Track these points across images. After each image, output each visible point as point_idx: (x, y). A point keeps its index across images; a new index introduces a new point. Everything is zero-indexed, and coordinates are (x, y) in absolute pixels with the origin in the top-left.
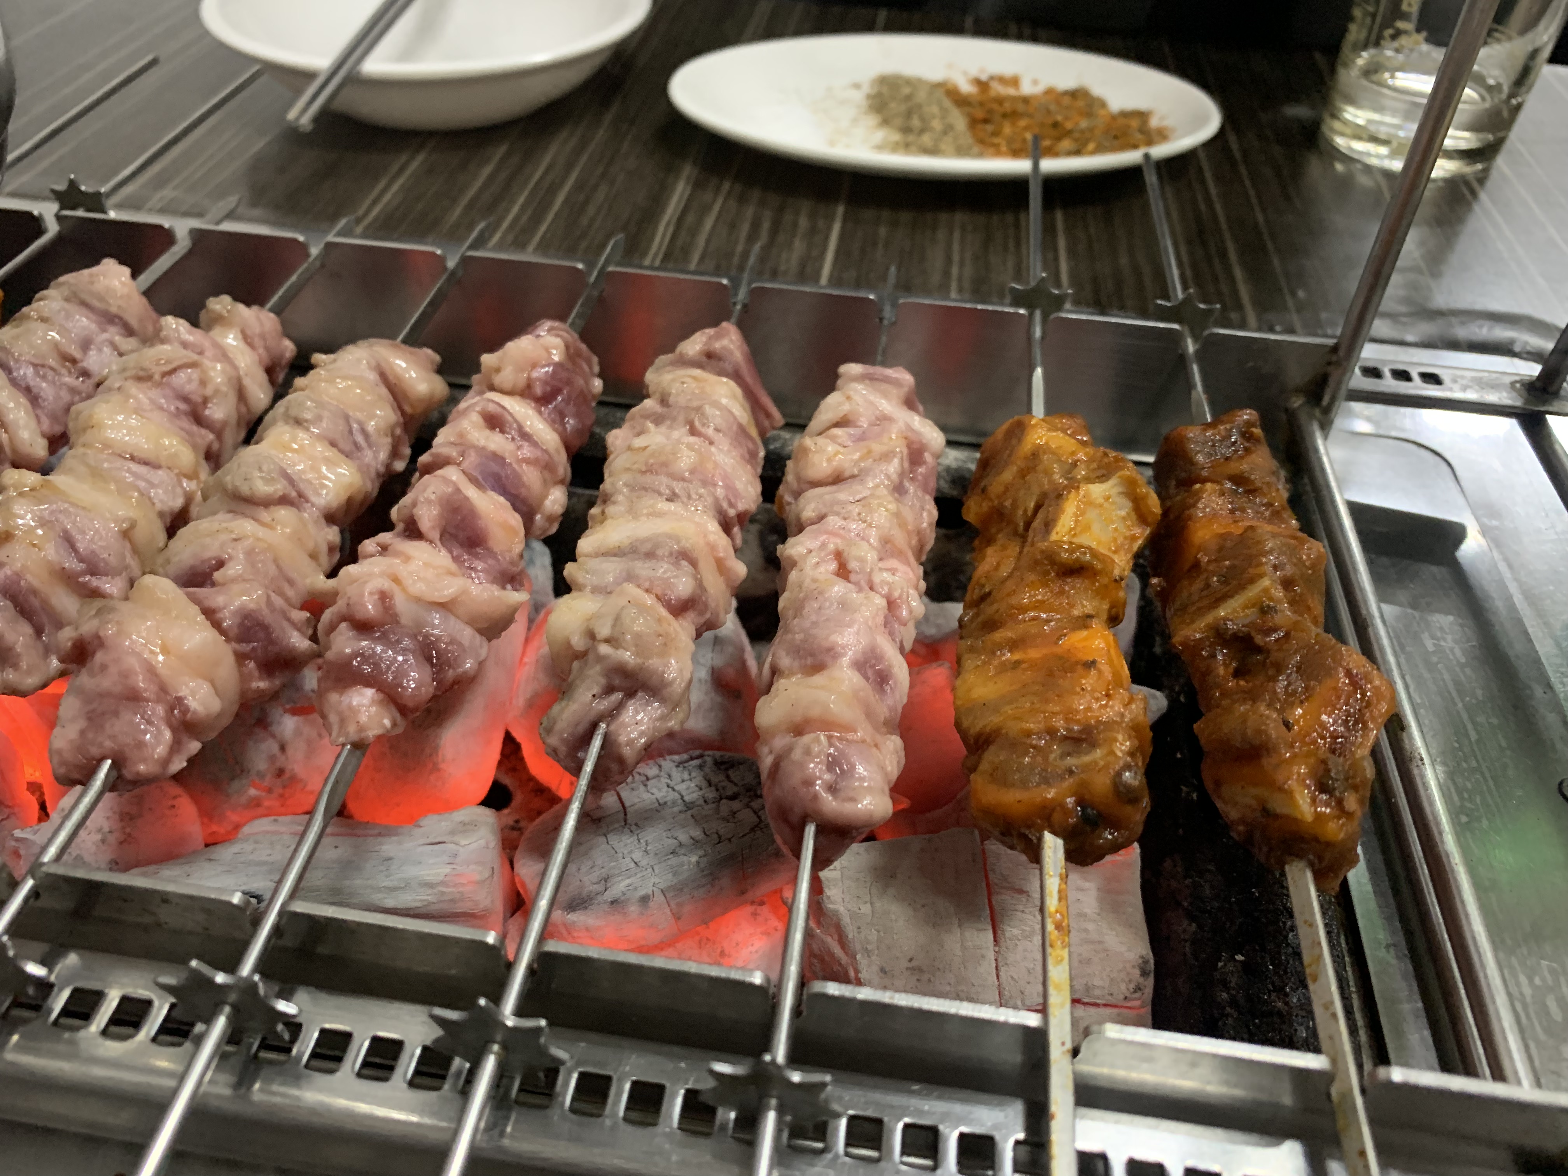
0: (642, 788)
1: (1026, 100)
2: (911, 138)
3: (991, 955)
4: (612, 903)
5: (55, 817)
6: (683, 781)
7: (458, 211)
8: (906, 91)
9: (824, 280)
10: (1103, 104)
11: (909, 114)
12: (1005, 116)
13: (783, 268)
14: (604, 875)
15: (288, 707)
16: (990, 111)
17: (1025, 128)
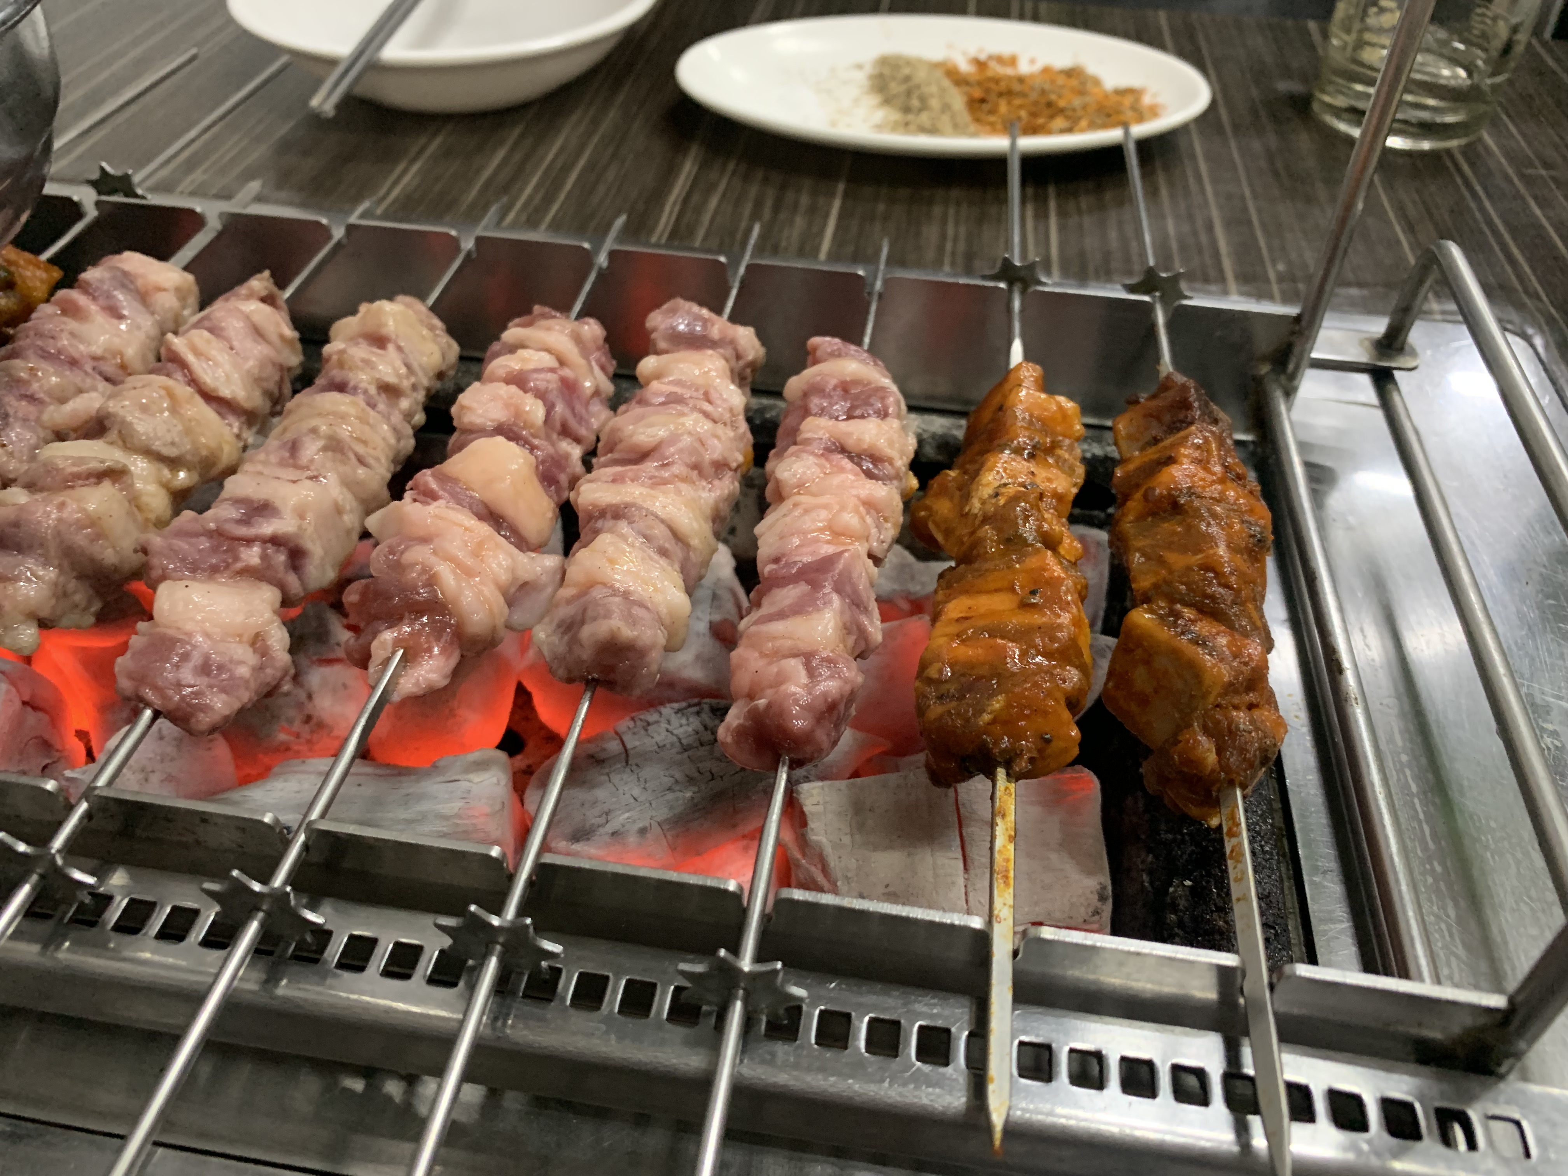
0: (643, 732)
1: (1021, 80)
2: (910, 117)
3: (961, 881)
4: (613, 834)
5: (101, 758)
6: (681, 726)
7: (474, 192)
8: (907, 71)
9: (823, 256)
10: (1097, 82)
11: (909, 93)
12: (1001, 95)
13: (784, 244)
14: (606, 809)
15: (314, 658)
16: (988, 91)
17: (1020, 107)
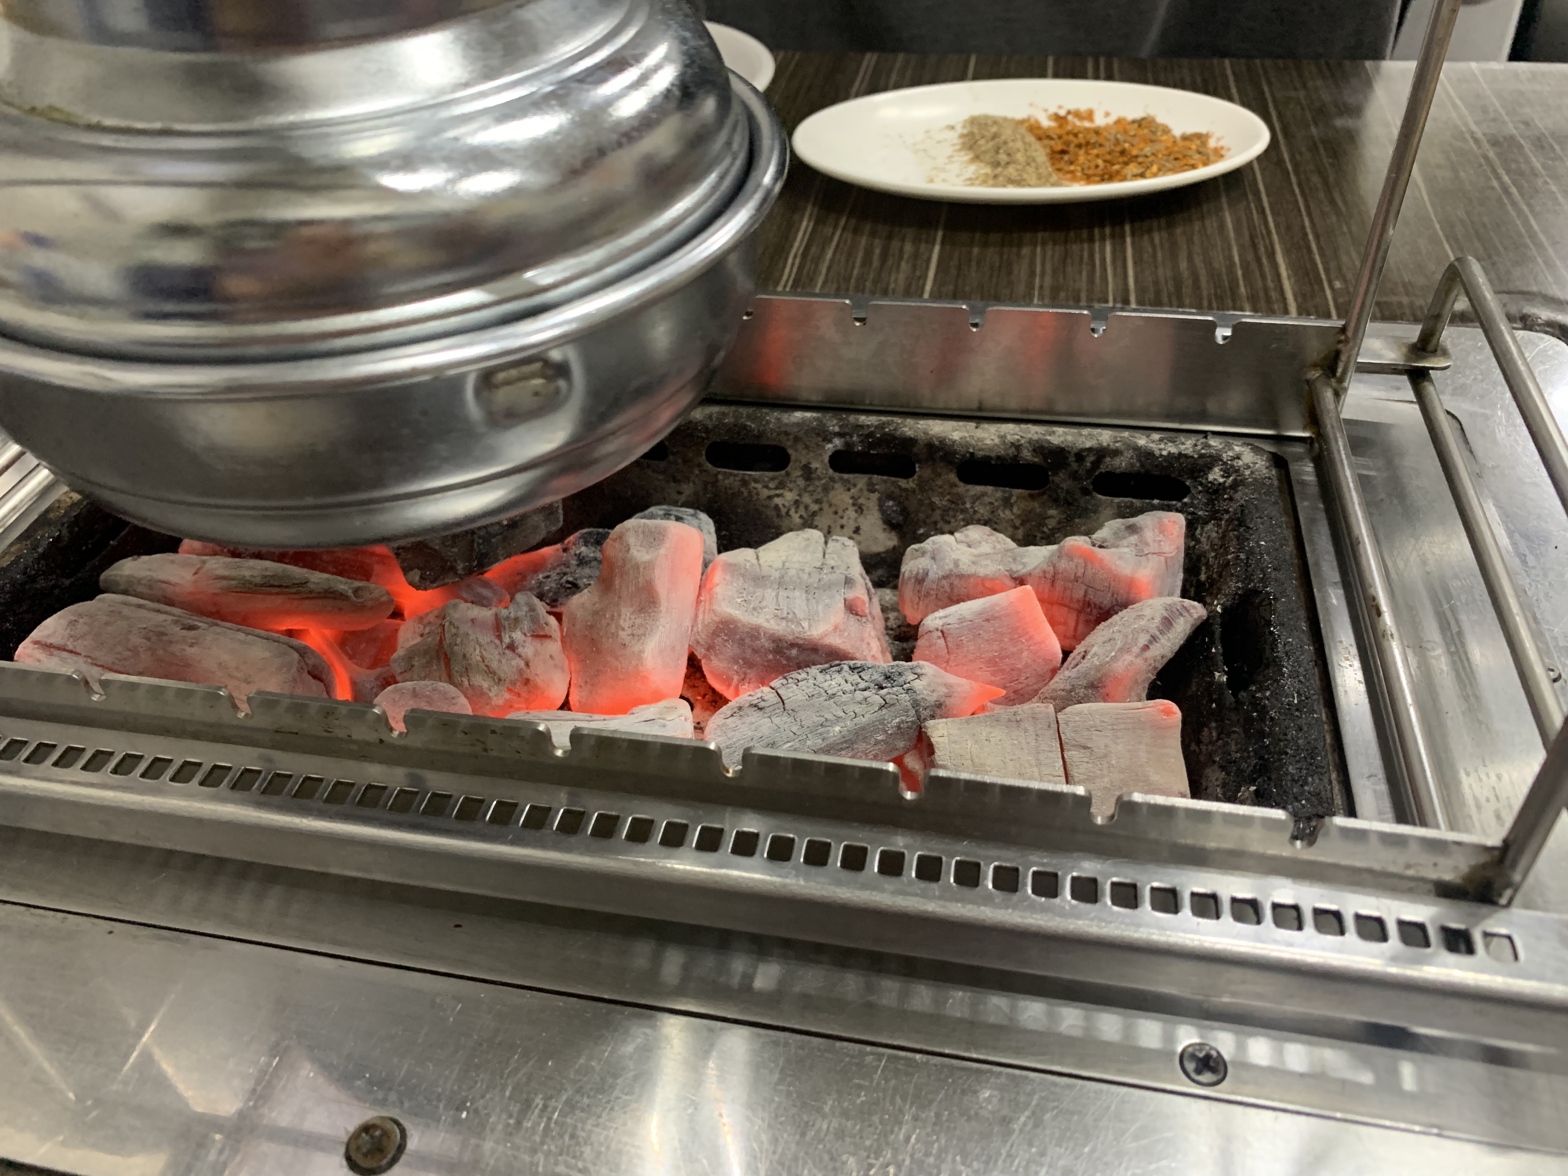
0: (795, 687)
1: (1097, 132)
2: (999, 171)
8: (994, 129)
9: (926, 296)
10: (1166, 130)
11: (997, 149)
12: (1079, 146)
13: (892, 286)
16: (1068, 143)
17: (1097, 156)
